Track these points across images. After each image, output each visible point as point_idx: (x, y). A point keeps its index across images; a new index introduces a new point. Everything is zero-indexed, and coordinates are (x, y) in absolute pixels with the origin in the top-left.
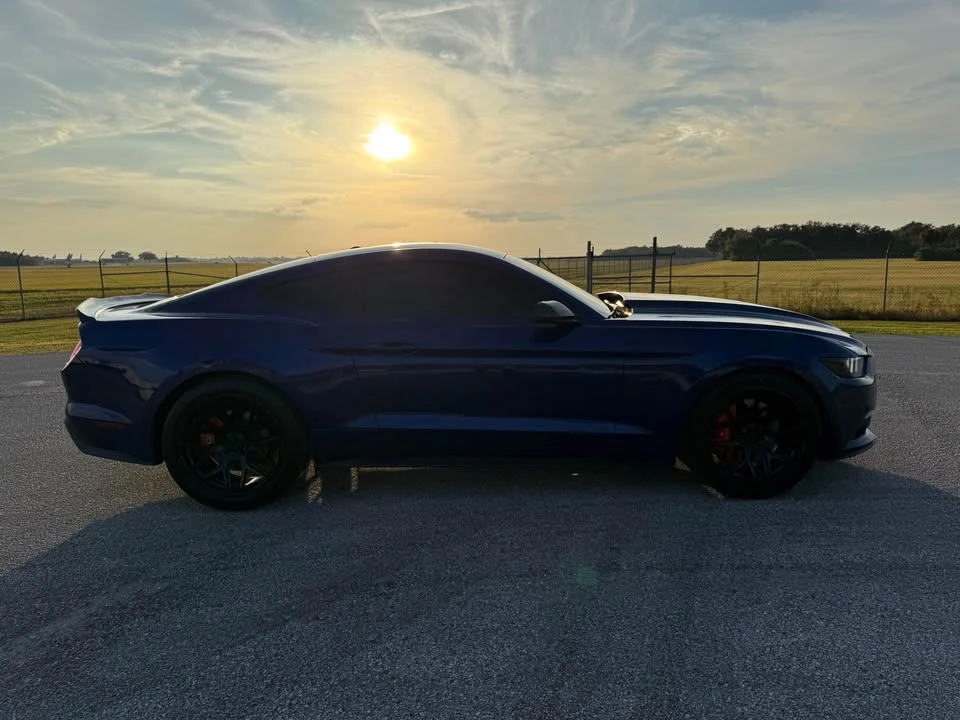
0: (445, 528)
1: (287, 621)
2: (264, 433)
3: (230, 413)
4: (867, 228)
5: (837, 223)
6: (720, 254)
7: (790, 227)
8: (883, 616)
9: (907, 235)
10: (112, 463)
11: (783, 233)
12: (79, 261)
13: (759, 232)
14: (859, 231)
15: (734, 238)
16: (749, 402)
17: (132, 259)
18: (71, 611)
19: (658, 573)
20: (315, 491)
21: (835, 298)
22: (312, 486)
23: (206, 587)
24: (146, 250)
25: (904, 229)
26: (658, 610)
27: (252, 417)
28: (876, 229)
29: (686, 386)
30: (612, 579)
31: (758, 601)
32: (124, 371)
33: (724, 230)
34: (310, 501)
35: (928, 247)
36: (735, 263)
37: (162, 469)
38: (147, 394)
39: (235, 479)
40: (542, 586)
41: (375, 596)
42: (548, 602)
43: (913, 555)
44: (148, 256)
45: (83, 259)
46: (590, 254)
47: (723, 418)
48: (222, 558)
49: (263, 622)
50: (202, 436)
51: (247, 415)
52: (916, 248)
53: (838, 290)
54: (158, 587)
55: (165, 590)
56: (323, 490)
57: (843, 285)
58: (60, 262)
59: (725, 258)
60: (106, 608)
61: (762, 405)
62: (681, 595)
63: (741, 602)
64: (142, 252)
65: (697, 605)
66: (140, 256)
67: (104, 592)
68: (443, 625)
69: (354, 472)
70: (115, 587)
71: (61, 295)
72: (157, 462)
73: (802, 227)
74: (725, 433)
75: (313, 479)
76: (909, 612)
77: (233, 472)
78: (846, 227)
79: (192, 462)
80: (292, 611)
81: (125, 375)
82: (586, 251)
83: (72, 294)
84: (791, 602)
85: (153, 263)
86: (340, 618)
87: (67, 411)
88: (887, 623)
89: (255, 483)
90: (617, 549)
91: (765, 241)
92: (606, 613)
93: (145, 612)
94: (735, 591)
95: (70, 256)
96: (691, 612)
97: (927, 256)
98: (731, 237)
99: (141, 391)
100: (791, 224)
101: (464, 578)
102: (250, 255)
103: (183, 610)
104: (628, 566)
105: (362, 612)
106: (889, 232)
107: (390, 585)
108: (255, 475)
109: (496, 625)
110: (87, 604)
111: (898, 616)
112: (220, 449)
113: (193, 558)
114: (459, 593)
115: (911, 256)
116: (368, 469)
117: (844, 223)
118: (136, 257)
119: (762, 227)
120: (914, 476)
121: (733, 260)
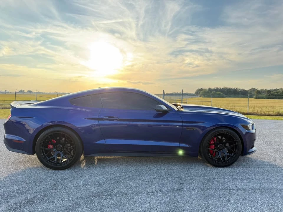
0: (127, 177)
1: (77, 208)
2: (69, 145)
3: (58, 138)
4: (240, 89)
5: (232, 88)
6: (199, 95)
8: (268, 206)
9: (251, 91)
10: (17, 154)
11: (217, 90)
12: (8, 92)
13: (210, 90)
14: (238, 90)
15: (203, 91)
16: (220, 137)
17: (25, 92)
18: (2, 204)
19: (196, 191)
20: (83, 165)
21: (234, 108)
22: (83, 162)
23: (49, 196)
24: (29, 90)
25: (250, 90)
26: (198, 204)
27: (65, 140)
28: (242, 90)
29: (201, 132)
30: (182, 193)
31: (229, 201)
32: (25, 125)
33: (200, 88)
34: (82, 167)
35: (257, 95)
36: (203, 98)
37: (35, 156)
38: (31, 132)
39: (58, 160)
40: (160, 196)
41: (106, 199)
42: (163, 201)
43: (273, 186)
44: (30, 92)
45: (10, 91)
46: (164, 94)
47: (212, 142)
48: (54, 186)
49: (69, 208)
50: (49, 145)
51: (63, 139)
52: (253, 95)
53: (235, 106)
54: (33, 196)
55: (35, 197)
56: (86, 163)
57: (236, 105)
58: (2, 93)
59: (200, 97)
60: (14, 203)
61: (224, 138)
62: (204, 198)
63: (224, 201)
64: (28, 90)
65: (210, 202)
66: (27, 91)
67: (14, 198)
68: (129, 209)
69: (96, 158)
70: (18, 196)
71: (2, 102)
72: (34, 154)
74: (213, 147)
75: (83, 160)
76: (276, 204)
77: (58, 157)
79: (45, 154)
80: (78, 204)
81: (25, 126)
82: (163, 93)
83: (6, 102)
84: (239, 201)
85: (31, 94)
86: (95, 207)
87: (4, 137)
88: (270, 208)
89: (65, 161)
90: (182, 184)
91: (212, 92)
92: (182, 205)
93: (28, 204)
94: (221, 197)
95: (6, 91)
96: (209, 204)
97: (257, 98)
98: (202, 91)
99: (29, 131)
100: (219, 87)
101: (135, 193)
102: (61, 92)
103: (41, 204)
104: (186, 189)
105: (102, 205)
106: (246, 90)
107: (110, 195)
108: (65, 158)
109: (146, 209)
110: (8, 202)
111: (273, 205)
112: (54, 150)
113: (44, 186)
114: (133, 198)
115: (253, 97)
116: (101, 157)
117: (234, 88)
118: (26, 91)
119: (211, 88)
120: (268, 161)
121: (203, 97)
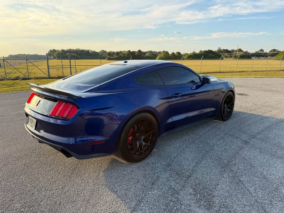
4: (92, 51)
5: (84, 49)
6: (52, 57)
7: (71, 50)
13: (63, 51)
14: (90, 52)
33: (52, 50)
52: (105, 57)
73: (75, 50)
78: (87, 50)
90: (238, 138)
91: (66, 54)
97: (109, 59)
98: (55, 52)
119: (63, 49)
121: (57, 59)
